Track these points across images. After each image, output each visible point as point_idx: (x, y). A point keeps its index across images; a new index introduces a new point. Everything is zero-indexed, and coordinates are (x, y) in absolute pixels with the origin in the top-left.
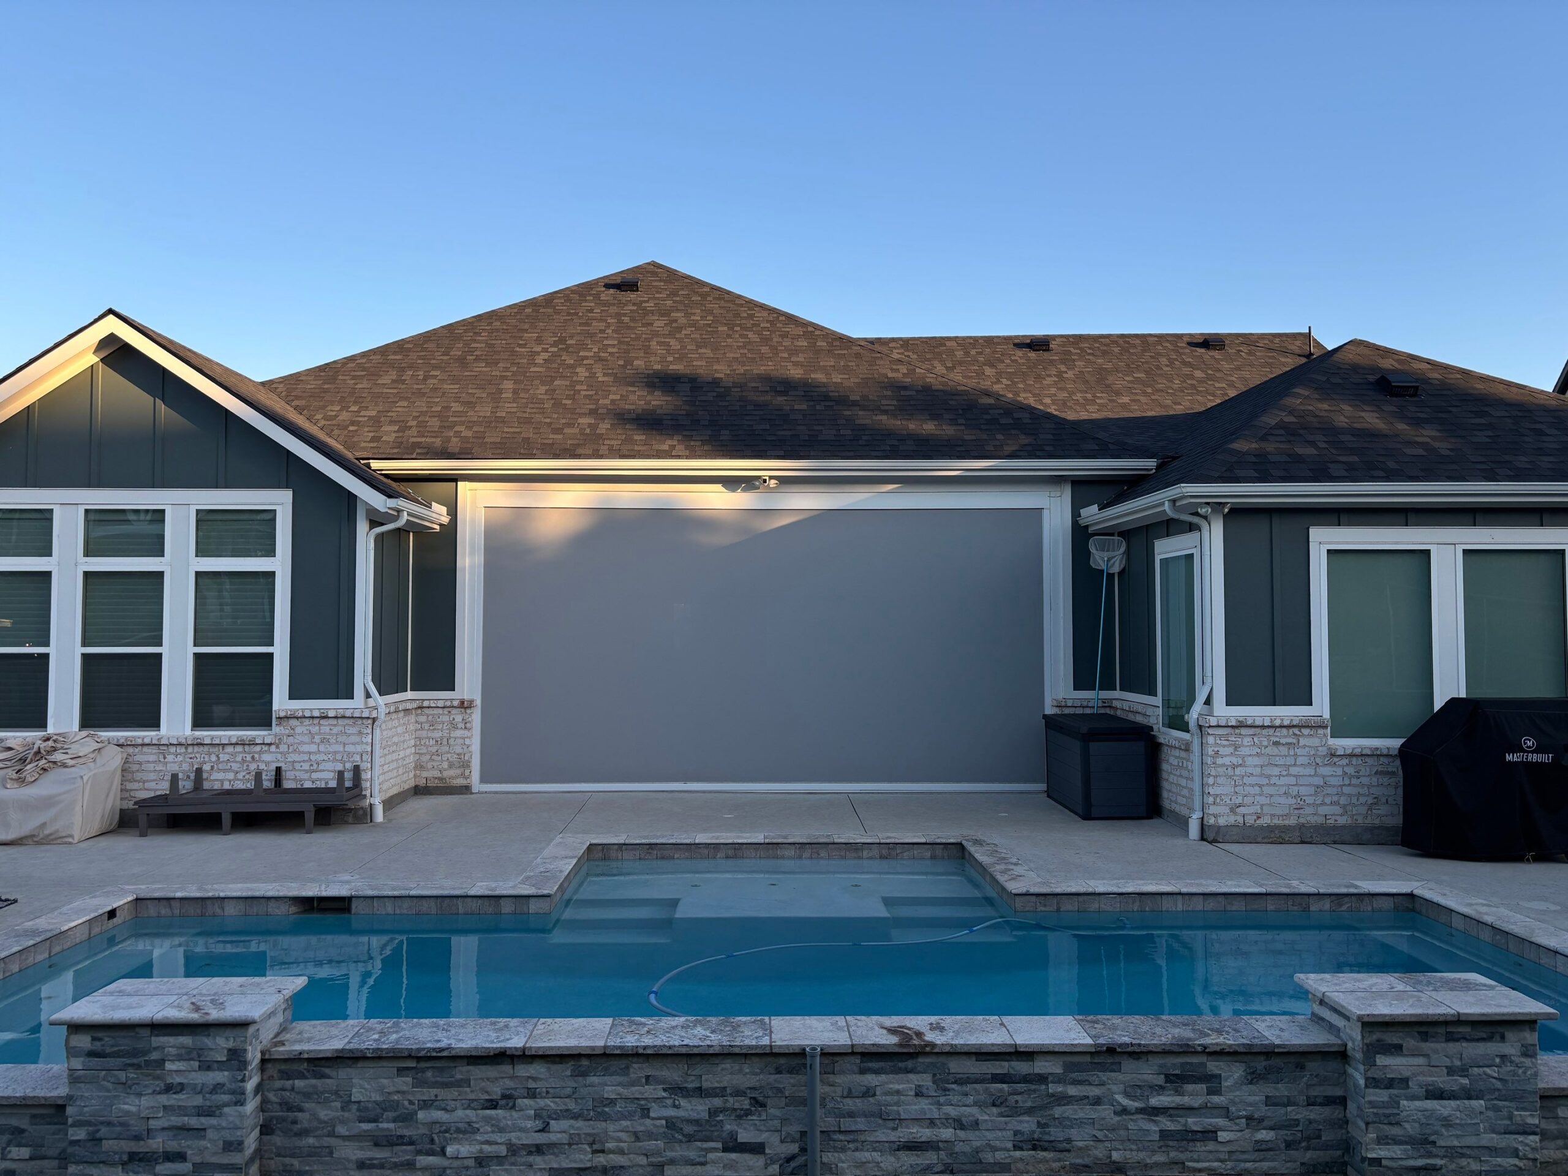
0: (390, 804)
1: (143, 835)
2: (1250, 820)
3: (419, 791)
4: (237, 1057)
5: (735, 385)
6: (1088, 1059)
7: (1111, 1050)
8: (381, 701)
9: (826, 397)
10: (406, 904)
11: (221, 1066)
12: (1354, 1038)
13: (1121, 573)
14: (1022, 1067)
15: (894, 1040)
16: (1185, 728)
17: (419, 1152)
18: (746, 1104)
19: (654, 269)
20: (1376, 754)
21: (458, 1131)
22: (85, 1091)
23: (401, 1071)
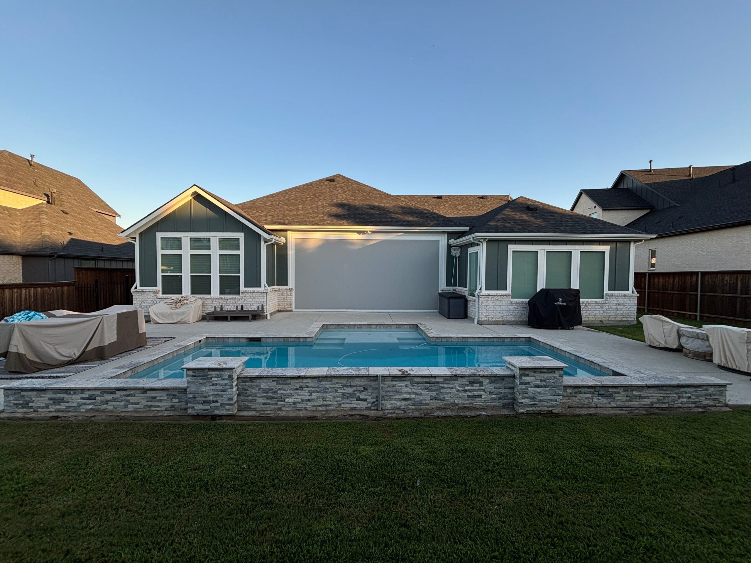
0: (271, 314)
1: (208, 321)
2: (490, 319)
3: (279, 311)
4: (231, 377)
5: (360, 207)
6: (450, 378)
7: (456, 376)
8: (269, 288)
9: (384, 210)
10: (276, 339)
11: (226, 379)
12: (517, 372)
13: (459, 257)
14: (433, 380)
15: (400, 373)
16: (474, 296)
17: (278, 401)
18: (362, 389)
19: (339, 176)
20: (522, 303)
21: (288, 396)
22: (192, 385)
23: (273, 381)
